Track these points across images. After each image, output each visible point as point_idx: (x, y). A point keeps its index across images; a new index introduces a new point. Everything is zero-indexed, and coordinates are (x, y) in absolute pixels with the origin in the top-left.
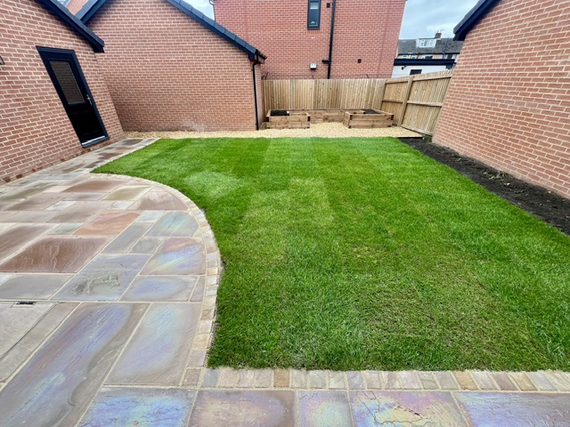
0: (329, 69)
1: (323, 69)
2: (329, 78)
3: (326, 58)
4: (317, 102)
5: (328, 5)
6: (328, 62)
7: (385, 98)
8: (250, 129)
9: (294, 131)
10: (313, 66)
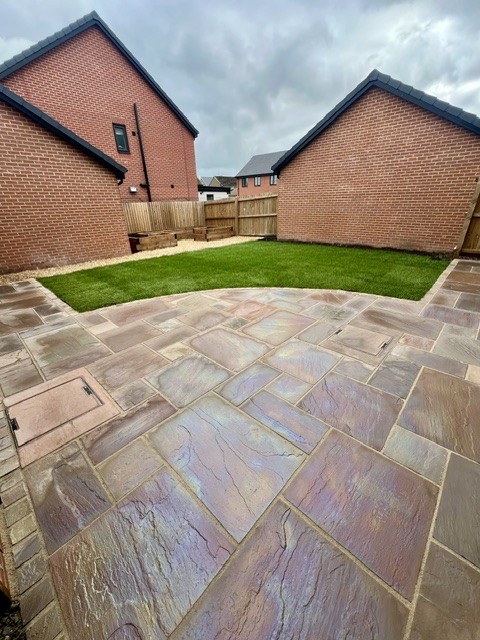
0: (149, 193)
1: (143, 194)
2: (150, 200)
3: (143, 182)
4: (154, 223)
5: (134, 134)
6: (146, 186)
7: (208, 217)
8: (126, 254)
9: (164, 250)
10: (133, 189)
